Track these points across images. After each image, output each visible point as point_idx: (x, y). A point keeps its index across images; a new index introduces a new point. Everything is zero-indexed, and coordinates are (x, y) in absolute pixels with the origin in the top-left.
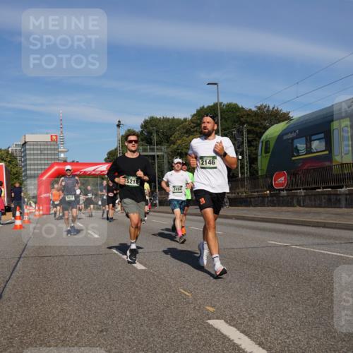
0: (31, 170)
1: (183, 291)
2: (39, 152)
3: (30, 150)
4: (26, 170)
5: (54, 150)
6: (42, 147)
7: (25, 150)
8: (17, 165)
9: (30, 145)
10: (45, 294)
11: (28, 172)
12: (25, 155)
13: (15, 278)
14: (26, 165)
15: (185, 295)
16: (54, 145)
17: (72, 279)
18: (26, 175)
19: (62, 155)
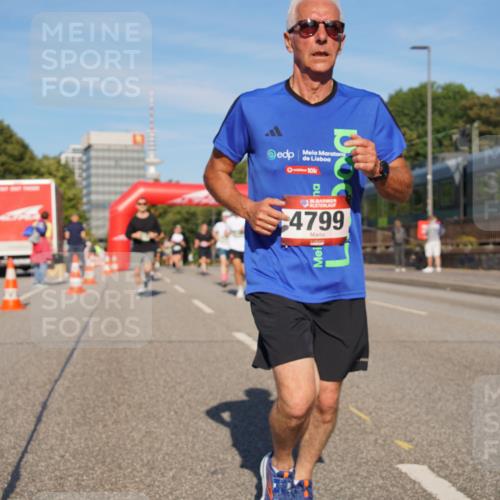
0: (97, 193)
1: (356, 411)
2: (112, 163)
3: (97, 158)
4: (89, 194)
5: (139, 159)
6: (118, 155)
7: (89, 159)
8: (74, 184)
9: (97, 150)
10: (119, 405)
11: (94, 197)
12: (89, 168)
13: (69, 376)
14: (89, 185)
15: (360, 418)
16: (138, 151)
17: (165, 381)
18: (89, 202)
19: (152, 171)
